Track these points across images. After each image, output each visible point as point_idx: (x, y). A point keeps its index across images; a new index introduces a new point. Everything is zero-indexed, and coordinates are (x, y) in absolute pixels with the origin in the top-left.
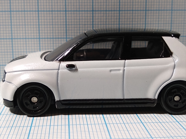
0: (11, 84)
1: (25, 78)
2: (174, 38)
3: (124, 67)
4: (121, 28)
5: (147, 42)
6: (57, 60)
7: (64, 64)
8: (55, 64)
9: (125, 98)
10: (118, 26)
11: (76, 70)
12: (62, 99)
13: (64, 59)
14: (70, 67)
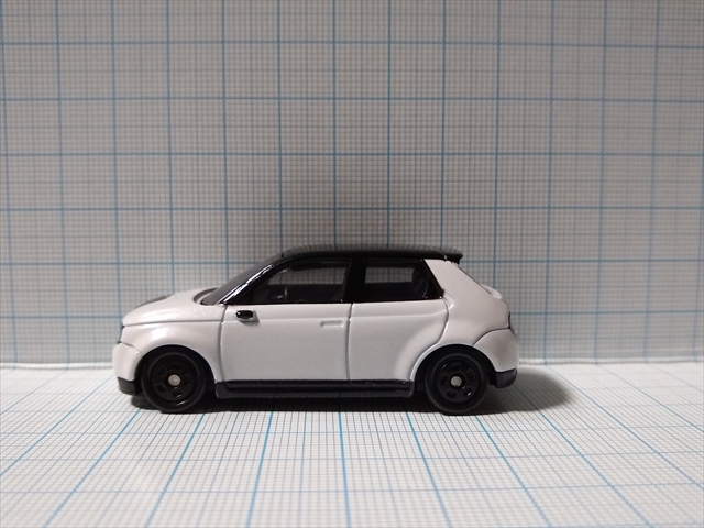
0: (130, 348)
1: (160, 336)
2: (448, 262)
3: (349, 317)
4: (338, 243)
5: (411, 271)
6: (222, 302)
7: (233, 310)
8: (216, 310)
9: (352, 378)
10: (332, 238)
11: (256, 321)
12: (228, 378)
13: (233, 302)
14: (244, 316)
